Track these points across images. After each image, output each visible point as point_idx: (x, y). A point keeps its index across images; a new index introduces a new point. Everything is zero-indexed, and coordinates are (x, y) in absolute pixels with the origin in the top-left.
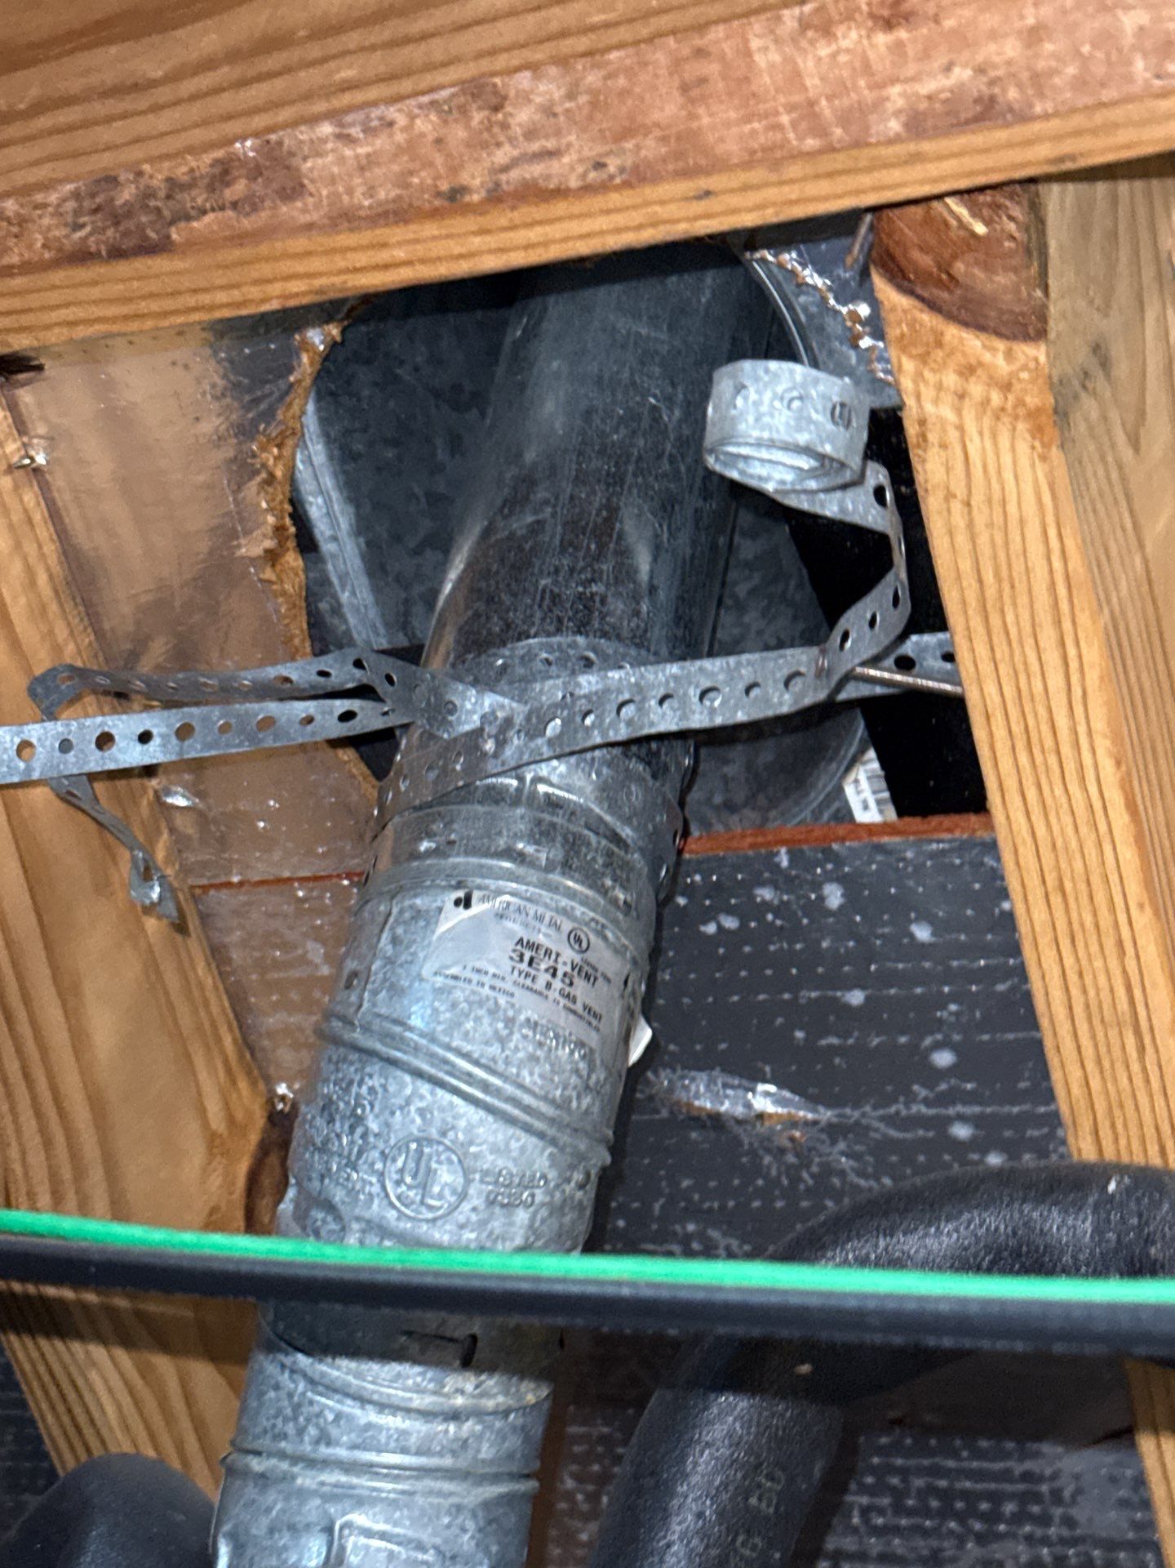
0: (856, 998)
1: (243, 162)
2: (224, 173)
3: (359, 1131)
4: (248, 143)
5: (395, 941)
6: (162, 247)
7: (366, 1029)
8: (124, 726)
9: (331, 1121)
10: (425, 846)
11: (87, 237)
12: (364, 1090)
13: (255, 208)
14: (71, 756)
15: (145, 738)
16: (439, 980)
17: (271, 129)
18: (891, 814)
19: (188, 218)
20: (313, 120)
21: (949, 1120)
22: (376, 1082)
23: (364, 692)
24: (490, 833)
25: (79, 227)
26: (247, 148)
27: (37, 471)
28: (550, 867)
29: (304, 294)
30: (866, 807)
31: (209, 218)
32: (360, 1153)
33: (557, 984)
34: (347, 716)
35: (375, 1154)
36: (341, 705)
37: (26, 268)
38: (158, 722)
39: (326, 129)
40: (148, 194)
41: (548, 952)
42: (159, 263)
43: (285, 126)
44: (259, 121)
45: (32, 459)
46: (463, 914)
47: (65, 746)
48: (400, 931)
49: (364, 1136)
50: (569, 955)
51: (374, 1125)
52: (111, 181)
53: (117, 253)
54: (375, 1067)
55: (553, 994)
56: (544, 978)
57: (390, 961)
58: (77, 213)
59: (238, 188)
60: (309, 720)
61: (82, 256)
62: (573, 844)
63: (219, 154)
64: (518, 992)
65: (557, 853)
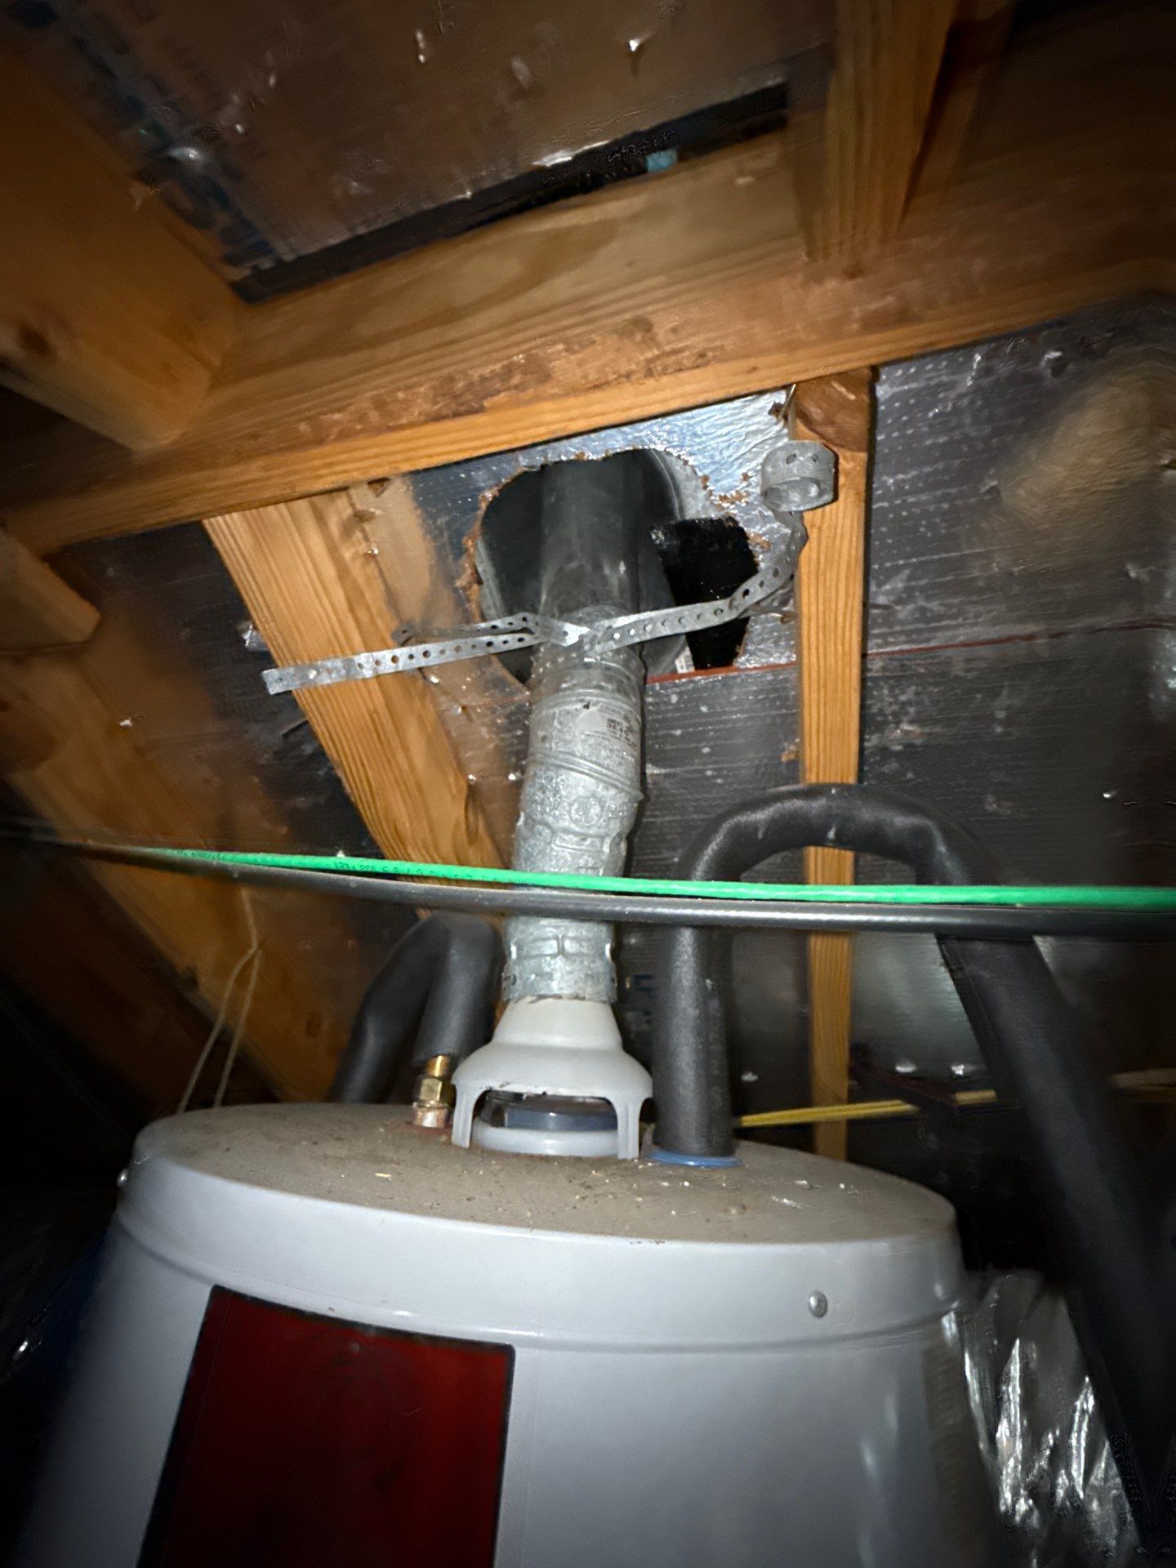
0: (678, 732)
1: (518, 365)
2: (509, 370)
3: (558, 796)
4: (521, 356)
5: (560, 723)
6: (480, 410)
7: (556, 758)
8: (432, 647)
9: (544, 792)
10: (564, 686)
11: (440, 408)
12: (559, 780)
13: (525, 389)
14: (414, 661)
15: (442, 652)
16: (583, 737)
17: (532, 348)
18: (692, 669)
19: (492, 395)
20: (555, 343)
21: (705, 770)
22: (563, 777)
23: (524, 630)
24: (589, 680)
25: (436, 403)
26: (520, 358)
27: (373, 556)
28: (613, 691)
29: (544, 434)
30: (682, 668)
31: (503, 394)
32: (559, 804)
33: (624, 735)
34: (521, 640)
35: (566, 804)
36: (519, 636)
37: (411, 425)
38: (449, 645)
39: (560, 347)
40: (470, 385)
41: (619, 723)
42: (480, 419)
43: (537, 347)
44: (525, 347)
45: (373, 551)
46: (586, 711)
47: (411, 657)
48: (562, 719)
49: (560, 798)
50: (625, 724)
51: (563, 793)
52: (451, 379)
53: (457, 415)
54: (562, 771)
55: (623, 739)
56: (619, 732)
57: (560, 731)
58: (435, 396)
59: (516, 379)
60: (505, 642)
61: (438, 418)
62: (620, 683)
63: (505, 363)
64: (612, 739)
65: (615, 687)
